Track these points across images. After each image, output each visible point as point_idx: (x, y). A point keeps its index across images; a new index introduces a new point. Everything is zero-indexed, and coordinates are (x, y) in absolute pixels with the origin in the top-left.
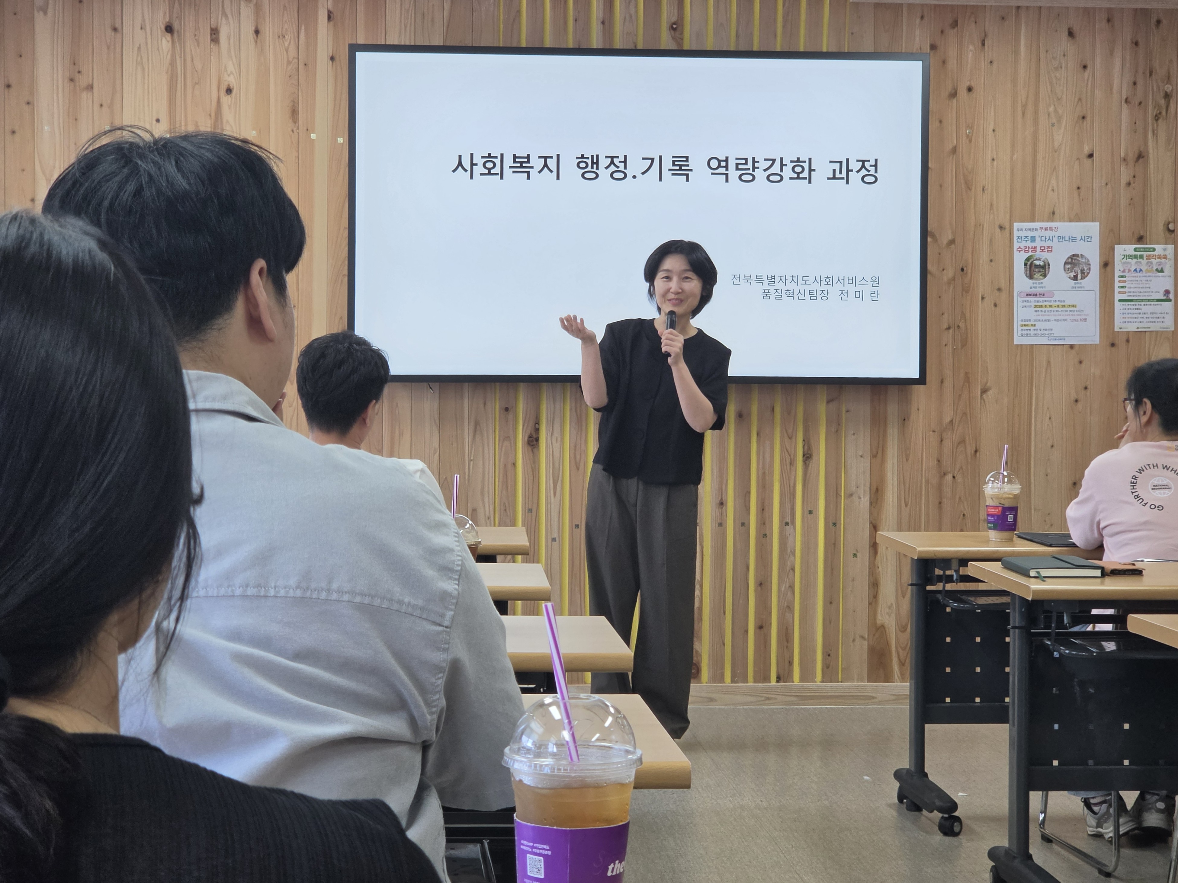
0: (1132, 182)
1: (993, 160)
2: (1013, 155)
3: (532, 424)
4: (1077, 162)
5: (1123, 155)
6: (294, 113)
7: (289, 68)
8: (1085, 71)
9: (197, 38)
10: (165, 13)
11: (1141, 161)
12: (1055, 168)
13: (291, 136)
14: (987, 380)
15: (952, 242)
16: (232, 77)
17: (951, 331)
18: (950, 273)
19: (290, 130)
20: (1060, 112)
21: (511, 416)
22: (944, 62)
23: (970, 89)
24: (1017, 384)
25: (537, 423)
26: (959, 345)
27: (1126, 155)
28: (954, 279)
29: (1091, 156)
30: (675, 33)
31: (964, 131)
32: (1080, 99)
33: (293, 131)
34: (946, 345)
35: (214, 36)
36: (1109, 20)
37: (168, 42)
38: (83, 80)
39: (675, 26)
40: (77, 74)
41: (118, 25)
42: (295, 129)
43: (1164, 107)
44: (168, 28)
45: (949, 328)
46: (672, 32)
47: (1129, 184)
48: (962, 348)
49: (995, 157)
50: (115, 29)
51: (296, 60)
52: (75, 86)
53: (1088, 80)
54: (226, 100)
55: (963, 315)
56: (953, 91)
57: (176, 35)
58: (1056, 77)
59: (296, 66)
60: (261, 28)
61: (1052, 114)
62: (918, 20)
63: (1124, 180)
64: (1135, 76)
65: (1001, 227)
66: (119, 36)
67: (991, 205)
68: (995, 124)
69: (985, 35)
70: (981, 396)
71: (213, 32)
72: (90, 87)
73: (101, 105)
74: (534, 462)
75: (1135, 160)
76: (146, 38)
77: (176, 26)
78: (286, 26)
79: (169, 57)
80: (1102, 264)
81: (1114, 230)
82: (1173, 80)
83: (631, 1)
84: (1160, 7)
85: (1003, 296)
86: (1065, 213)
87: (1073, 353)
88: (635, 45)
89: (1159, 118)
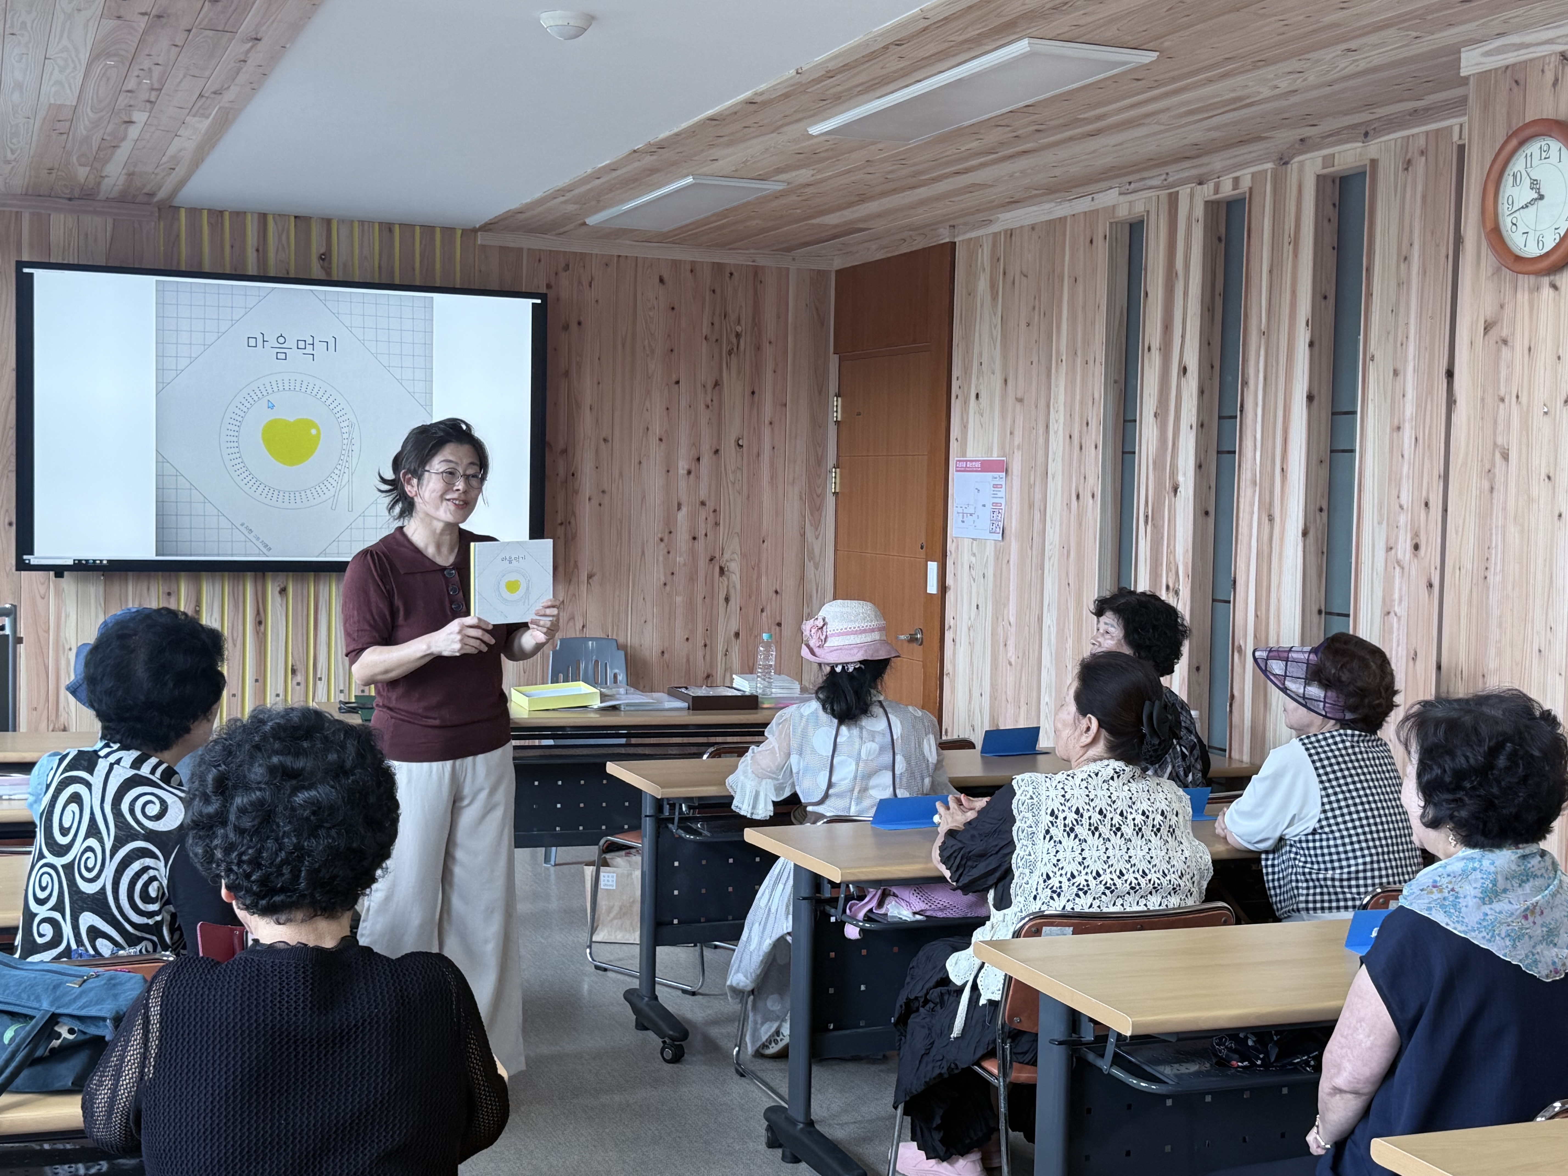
0: (710, 405)
1: (599, 383)
4: (667, 387)
8: (673, 312)
11: (717, 388)
12: (649, 391)
15: (564, 451)
17: (563, 526)
20: (654, 345)
23: (579, 323)
24: (617, 571)
26: (570, 538)
27: (705, 382)
28: (566, 482)
29: (678, 382)
30: (324, 263)
31: (575, 358)
32: (669, 335)
36: (692, 271)
39: (323, 257)
43: (736, 345)
46: (321, 261)
48: (572, 540)
53: (675, 320)
55: (574, 513)
56: (567, 323)
58: (650, 316)
61: (647, 348)
62: (536, 263)
63: (703, 403)
64: (713, 318)
65: (605, 440)
67: (597, 421)
68: (600, 353)
69: (592, 279)
70: (588, 580)
75: (712, 386)
80: (686, 472)
81: (695, 444)
82: (743, 322)
83: (283, 230)
84: (732, 262)
85: (607, 497)
86: (657, 429)
87: (662, 545)
88: (288, 273)
89: (731, 354)
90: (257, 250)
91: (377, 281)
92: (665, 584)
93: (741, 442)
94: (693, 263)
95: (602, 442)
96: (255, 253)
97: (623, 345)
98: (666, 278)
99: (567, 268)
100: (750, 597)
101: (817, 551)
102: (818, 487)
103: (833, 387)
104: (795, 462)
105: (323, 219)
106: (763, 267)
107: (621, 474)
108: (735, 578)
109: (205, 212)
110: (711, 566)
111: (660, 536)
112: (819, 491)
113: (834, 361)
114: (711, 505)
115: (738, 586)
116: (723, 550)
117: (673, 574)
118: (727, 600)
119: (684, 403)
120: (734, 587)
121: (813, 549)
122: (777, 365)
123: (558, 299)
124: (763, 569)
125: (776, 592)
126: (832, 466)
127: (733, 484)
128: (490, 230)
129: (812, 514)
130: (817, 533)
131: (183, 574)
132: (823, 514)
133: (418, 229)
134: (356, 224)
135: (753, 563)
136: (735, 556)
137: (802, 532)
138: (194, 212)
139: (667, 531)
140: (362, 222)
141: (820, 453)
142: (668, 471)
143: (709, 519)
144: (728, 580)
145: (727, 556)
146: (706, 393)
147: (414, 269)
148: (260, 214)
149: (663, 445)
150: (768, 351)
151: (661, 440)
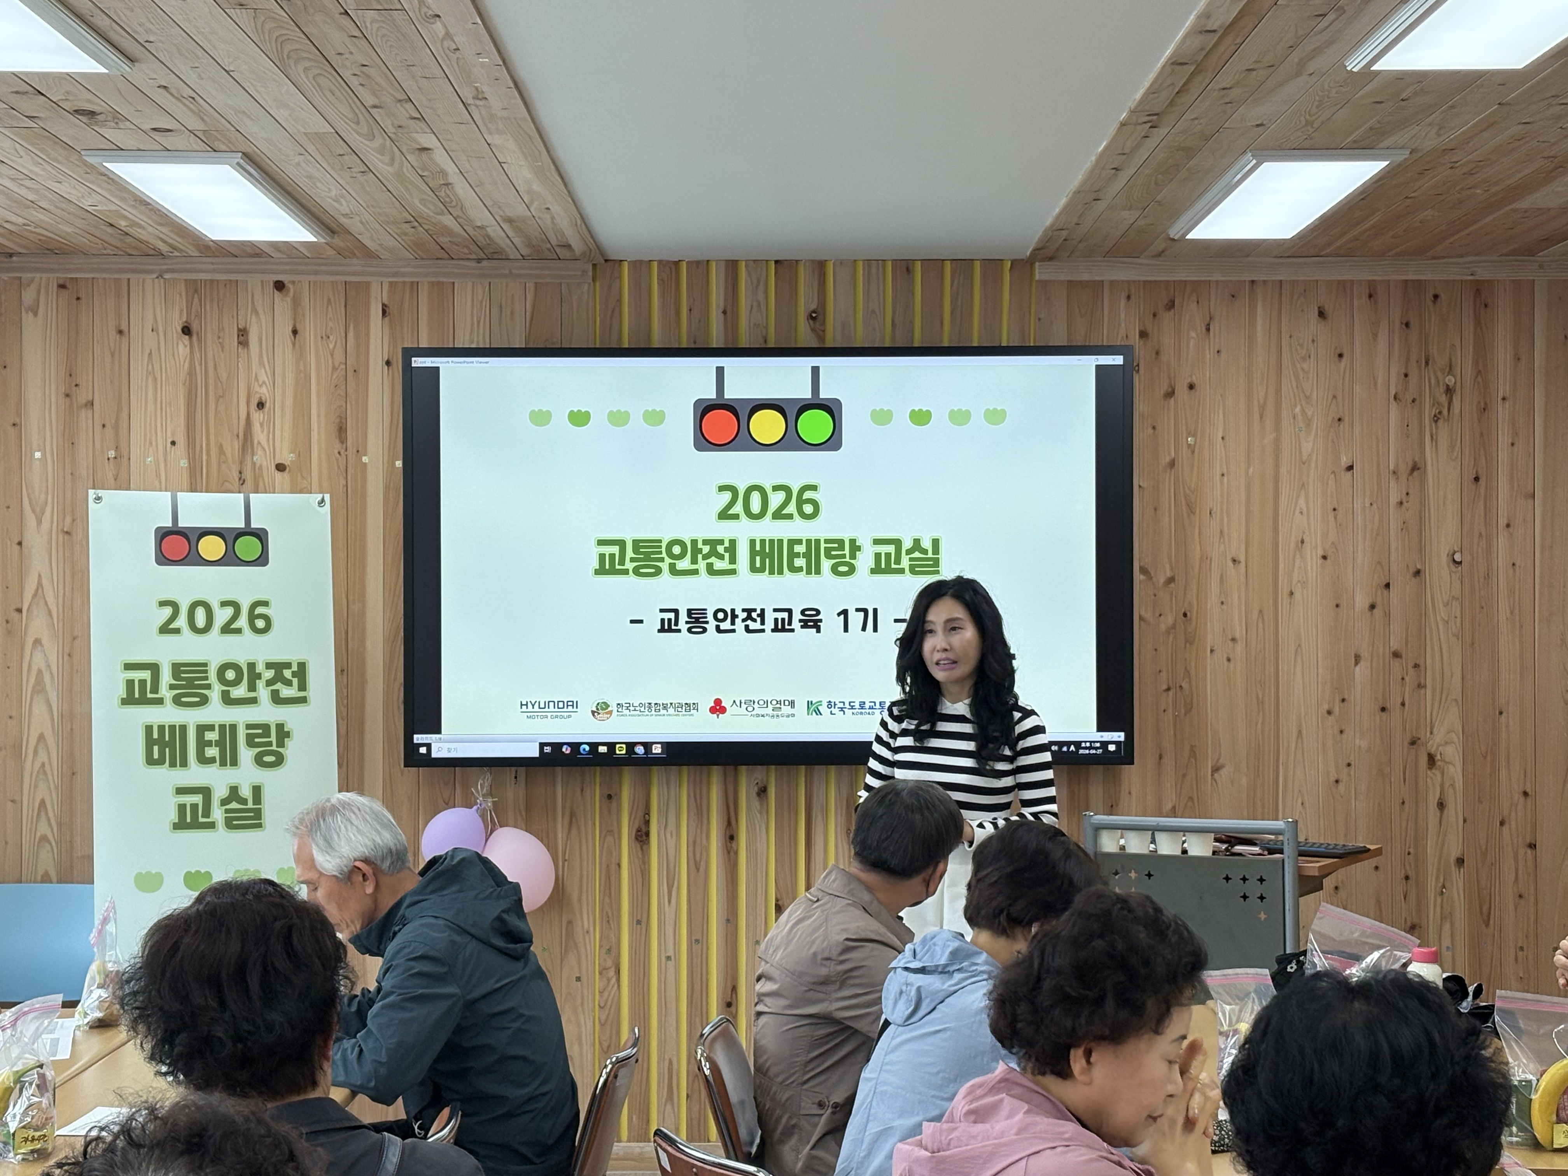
0: (1404, 501)
1: (1223, 475)
2: (1249, 468)
3: (640, 814)
4: (1333, 476)
5: (1392, 467)
6: (341, 431)
7: (335, 376)
8: (1340, 361)
9: (221, 340)
10: (182, 311)
11: (1415, 473)
12: (1303, 485)
13: (337, 460)
14: (1220, 755)
15: (1171, 580)
16: (264, 388)
17: (1171, 693)
18: (1169, 619)
19: (336, 452)
20: (1310, 413)
21: (614, 805)
22: (1157, 353)
23: (1191, 387)
24: (1259, 759)
25: (647, 813)
26: (1183, 711)
27: (1397, 465)
28: (1174, 626)
29: (1350, 468)
30: (814, 323)
31: (1184, 440)
32: (1334, 397)
33: (339, 453)
34: (1164, 711)
35: (241, 338)
36: (1370, 296)
37: (186, 346)
38: (82, 397)
39: (814, 315)
40: (74, 388)
41: (124, 327)
42: (342, 452)
43: (1446, 405)
44: (186, 330)
45: (1168, 689)
46: (811, 322)
47: (1401, 503)
48: (1185, 715)
49: (1225, 472)
50: (121, 332)
51: (344, 367)
52: (71, 403)
53: (1344, 372)
54: (257, 417)
55: (1187, 672)
56: (1170, 389)
57: (195, 338)
58: (1303, 369)
59: (343, 373)
60: (298, 328)
61: (1300, 417)
62: (1123, 302)
63: (1394, 499)
64: (1406, 367)
65: (1234, 561)
66: (125, 341)
67: (1221, 532)
68: (1224, 430)
69: (1211, 318)
70: (1212, 775)
71: (241, 333)
72: (90, 404)
73: (104, 426)
74: (644, 863)
75: (1408, 472)
76: (159, 343)
77: (195, 327)
78: (331, 324)
79: (187, 365)
80: (1367, 605)
81: (1381, 564)
82: (1457, 370)
84: (1437, 277)
85: (1239, 647)
86: (1318, 542)
87: (1331, 718)
88: (765, 341)
89: (1439, 418)
90: (724, 312)
91: (888, 344)
92: (1337, 781)
93: (1457, 557)
94: (1371, 284)
95: (1231, 564)
96: (722, 318)
97: (1261, 417)
98: (1328, 309)
99: (1171, 305)
100: (1480, 802)
105: (813, 261)
106: (1489, 282)
107: (1261, 612)
108: (1454, 771)
109: (655, 265)
110: (1413, 752)
111: (1326, 707)
114: (1408, 658)
115: (1459, 784)
116: (1432, 727)
118: (1441, 805)
119: (1361, 498)
120: (1452, 786)
122: (1516, 434)
124: (1502, 759)
125: (1525, 794)
127: (1447, 622)
128: (1049, 258)
131: (627, 768)
133: (948, 265)
134: (860, 266)
135: (1483, 749)
136: (1453, 736)
138: (640, 266)
139: (1338, 699)
140: (868, 262)
142: (1338, 606)
143: (1407, 679)
144: (1443, 775)
145: (1439, 736)
146: (1397, 483)
147: (942, 324)
148: (728, 261)
149: (1329, 566)
150: (1502, 413)
151: (1325, 557)
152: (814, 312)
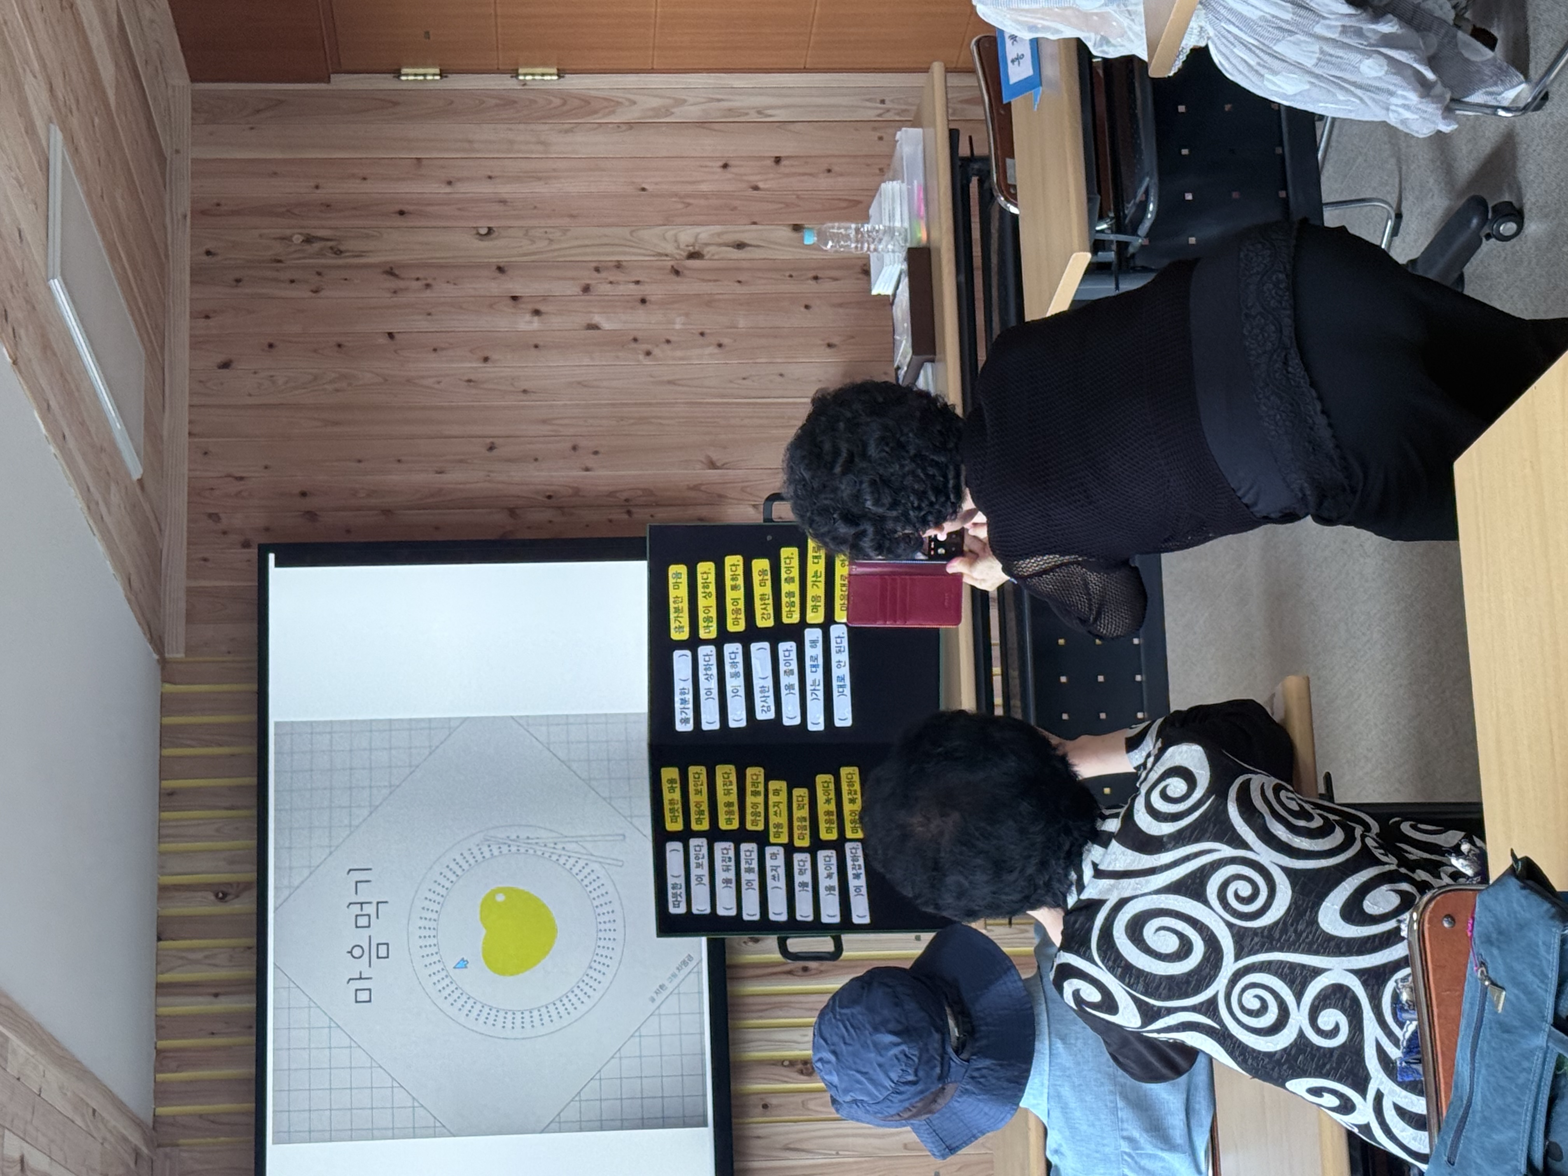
0: (425, 282)
3: (783, 1070)
4: (400, 352)
5: (389, 295)
8: (276, 346)
11: (397, 272)
12: (409, 381)
14: (697, 462)
17: (634, 510)
20: (333, 375)
21: (773, 1100)
25: (780, 1063)
27: (387, 290)
29: (391, 335)
30: (229, 894)
32: (315, 351)
36: (207, 317)
39: (221, 895)
43: (323, 243)
46: (227, 899)
47: (428, 286)
53: (288, 342)
55: (610, 494)
56: (308, 516)
58: (285, 383)
61: (336, 386)
63: (423, 293)
64: (283, 281)
65: (491, 448)
70: (718, 468)
75: (395, 279)
80: (536, 318)
81: (491, 304)
82: (288, 232)
83: (182, 958)
84: (188, 252)
85: (582, 443)
86: (470, 366)
87: (656, 351)
88: (249, 948)
89: (339, 250)
90: (216, 995)
91: (254, 812)
92: (720, 345)
93: (484, 231)
94: (194, 316)
95: (495, 452)
96: (222, 999)
97: (336, 423)
98: (221, 358)
99: (214, 517)
100: (734, 209)
101: (655, 102)
102: (550, 102)
103: (384, 82)
104: (511, 142)
105: (159, 898)
106: (193, 202)
107: (544, 422)
108: (705, 233)
109: (161, 1077)
110: (686, 272)
111: (641, 357)
112: (557, 102)
113: (342, 82)
114: (589, 278)
115: (718, 228)
116: (660, 255)
117: (702, 334)
118: (740, 246)
119: (422, 324)
120: (719, 235)
121: (653, 109)
122: (353, 176)
123: (267, 529)
124: (689, 188)
125: (725, 166)
126: (514, 80)
127: (551, 241)
128: (161, 639)
129: (595, 112)
130: (627, 103)
131: (732, 1087)
132: (593, 93)
133: (167, 752)
134: (165, 847)
135: (680, 206)
136: (670, 234)
137: (624, 127)
138: (161, 1093)
139: (634, 345)
140: (161, 838)
141: (494, 102)
142: (536, 346)
143: (611, 279)
145: (670, 248)
146: (406, 289)
147: (233, 755)
148: (157, 994)
149: (494, 356)
150: (331, 190)
151: (486, 359)
152: (217, 896)
